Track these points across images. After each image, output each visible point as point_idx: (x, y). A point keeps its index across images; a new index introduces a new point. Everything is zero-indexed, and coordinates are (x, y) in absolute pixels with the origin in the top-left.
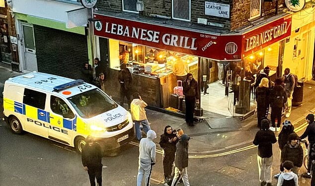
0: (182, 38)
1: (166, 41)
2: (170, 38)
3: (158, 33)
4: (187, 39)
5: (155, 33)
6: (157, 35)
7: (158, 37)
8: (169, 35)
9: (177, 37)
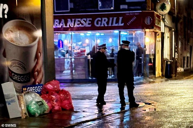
0: (111, 19)
1: (97, 24)
2: (101, 21)
3: (91, 19)
4: (115, 18)
5: (88, 19)
6: (90, 21)
7: (90, 22)
8: (100, 19)
9: (106, 19)
